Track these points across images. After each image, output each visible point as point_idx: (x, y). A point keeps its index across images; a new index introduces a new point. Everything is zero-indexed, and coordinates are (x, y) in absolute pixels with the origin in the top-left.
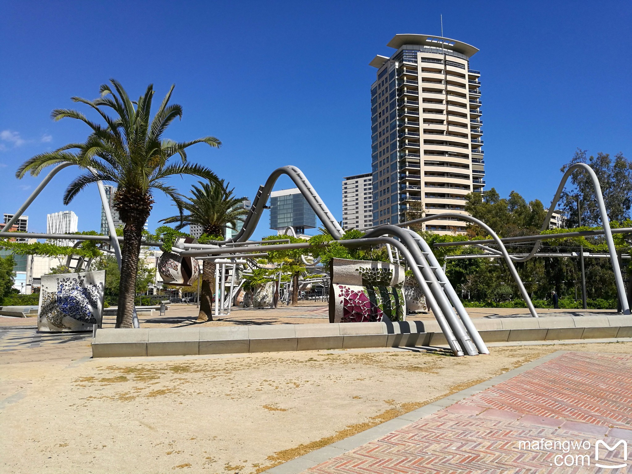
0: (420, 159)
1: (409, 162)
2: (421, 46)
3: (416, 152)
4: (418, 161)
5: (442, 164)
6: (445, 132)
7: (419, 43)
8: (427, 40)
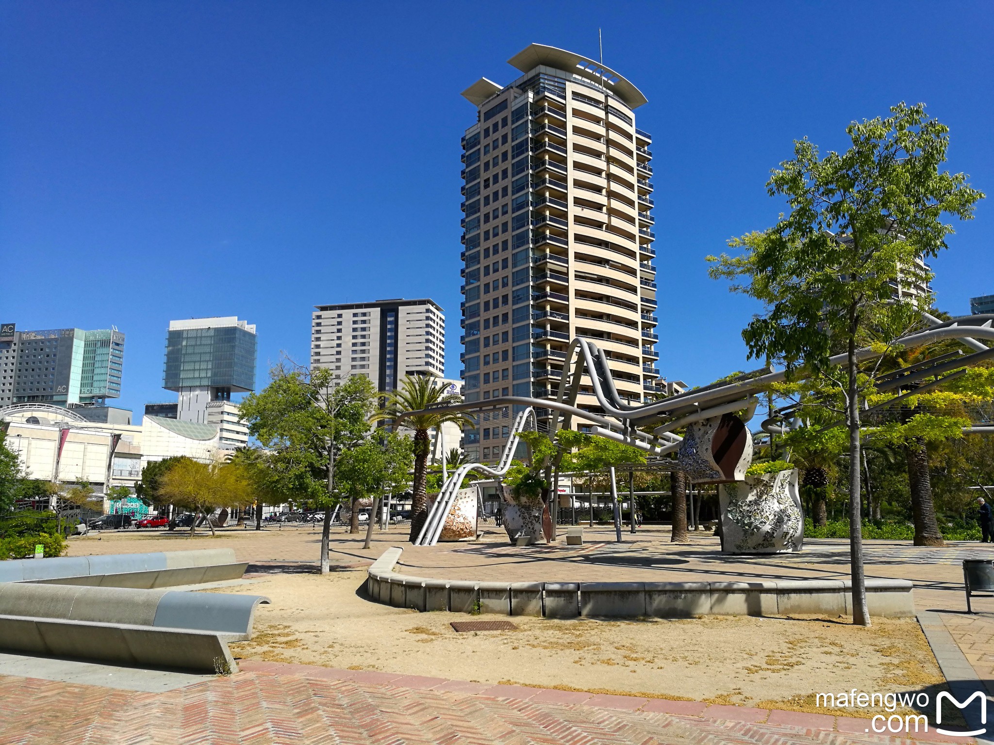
0: (568, 268)
1: (551, 270)
2: (568, 74)
3: (562, 255)
4: (565, 270)
5: (600, 280)
6: (604, 225)
7: (565, 66)
8: (578, 66)
